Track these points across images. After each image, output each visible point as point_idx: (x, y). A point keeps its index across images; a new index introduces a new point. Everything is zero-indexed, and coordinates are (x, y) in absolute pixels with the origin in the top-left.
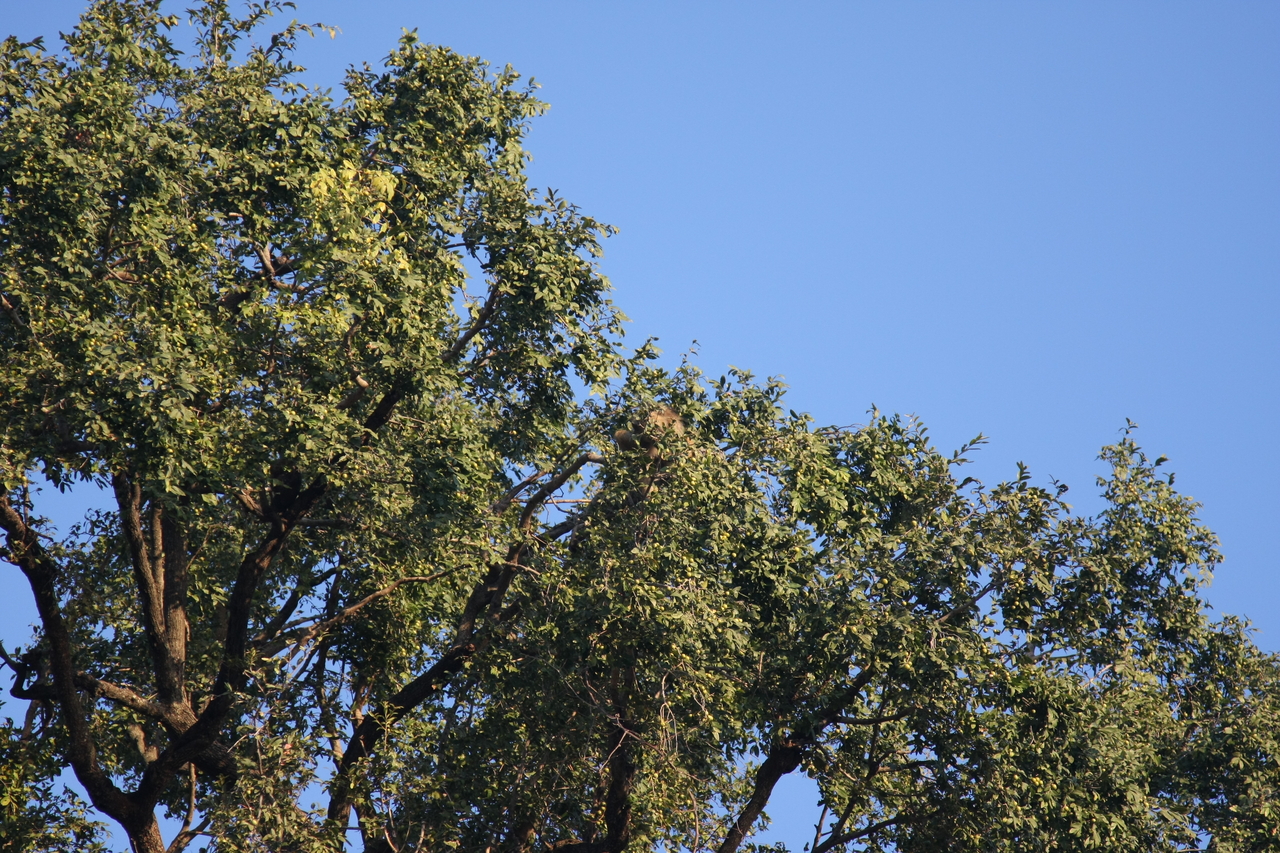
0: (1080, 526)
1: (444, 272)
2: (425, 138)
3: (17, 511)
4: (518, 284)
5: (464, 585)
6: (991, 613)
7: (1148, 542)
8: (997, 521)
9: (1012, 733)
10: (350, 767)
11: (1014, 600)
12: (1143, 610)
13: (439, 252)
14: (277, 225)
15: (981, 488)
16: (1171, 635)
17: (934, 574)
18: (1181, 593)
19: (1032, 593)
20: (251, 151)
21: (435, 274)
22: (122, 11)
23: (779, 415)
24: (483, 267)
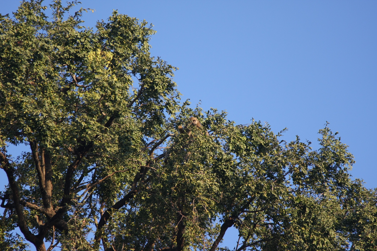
0: (315, 154)
1: (126, 81)
2: (120, 42)
3: (2, 153)
4: (149, 85)
5: (133, 172)
6: (289, 180)
7: (333, 157)
8: (291, 153)
9: (296, 215)
10: (102, 227)
11: (296, 176)
12: (332, 177)
13: (125, 75)
14: (78, 68)
15: (286, 143)
16: (340, 184)
17: (272, 168)
18: (343, 172)
19: (301, 174)
20: (69, 46)
21: (124, 81)
22: (30, 5)
23: (225, 121)
24: (139, 80)
